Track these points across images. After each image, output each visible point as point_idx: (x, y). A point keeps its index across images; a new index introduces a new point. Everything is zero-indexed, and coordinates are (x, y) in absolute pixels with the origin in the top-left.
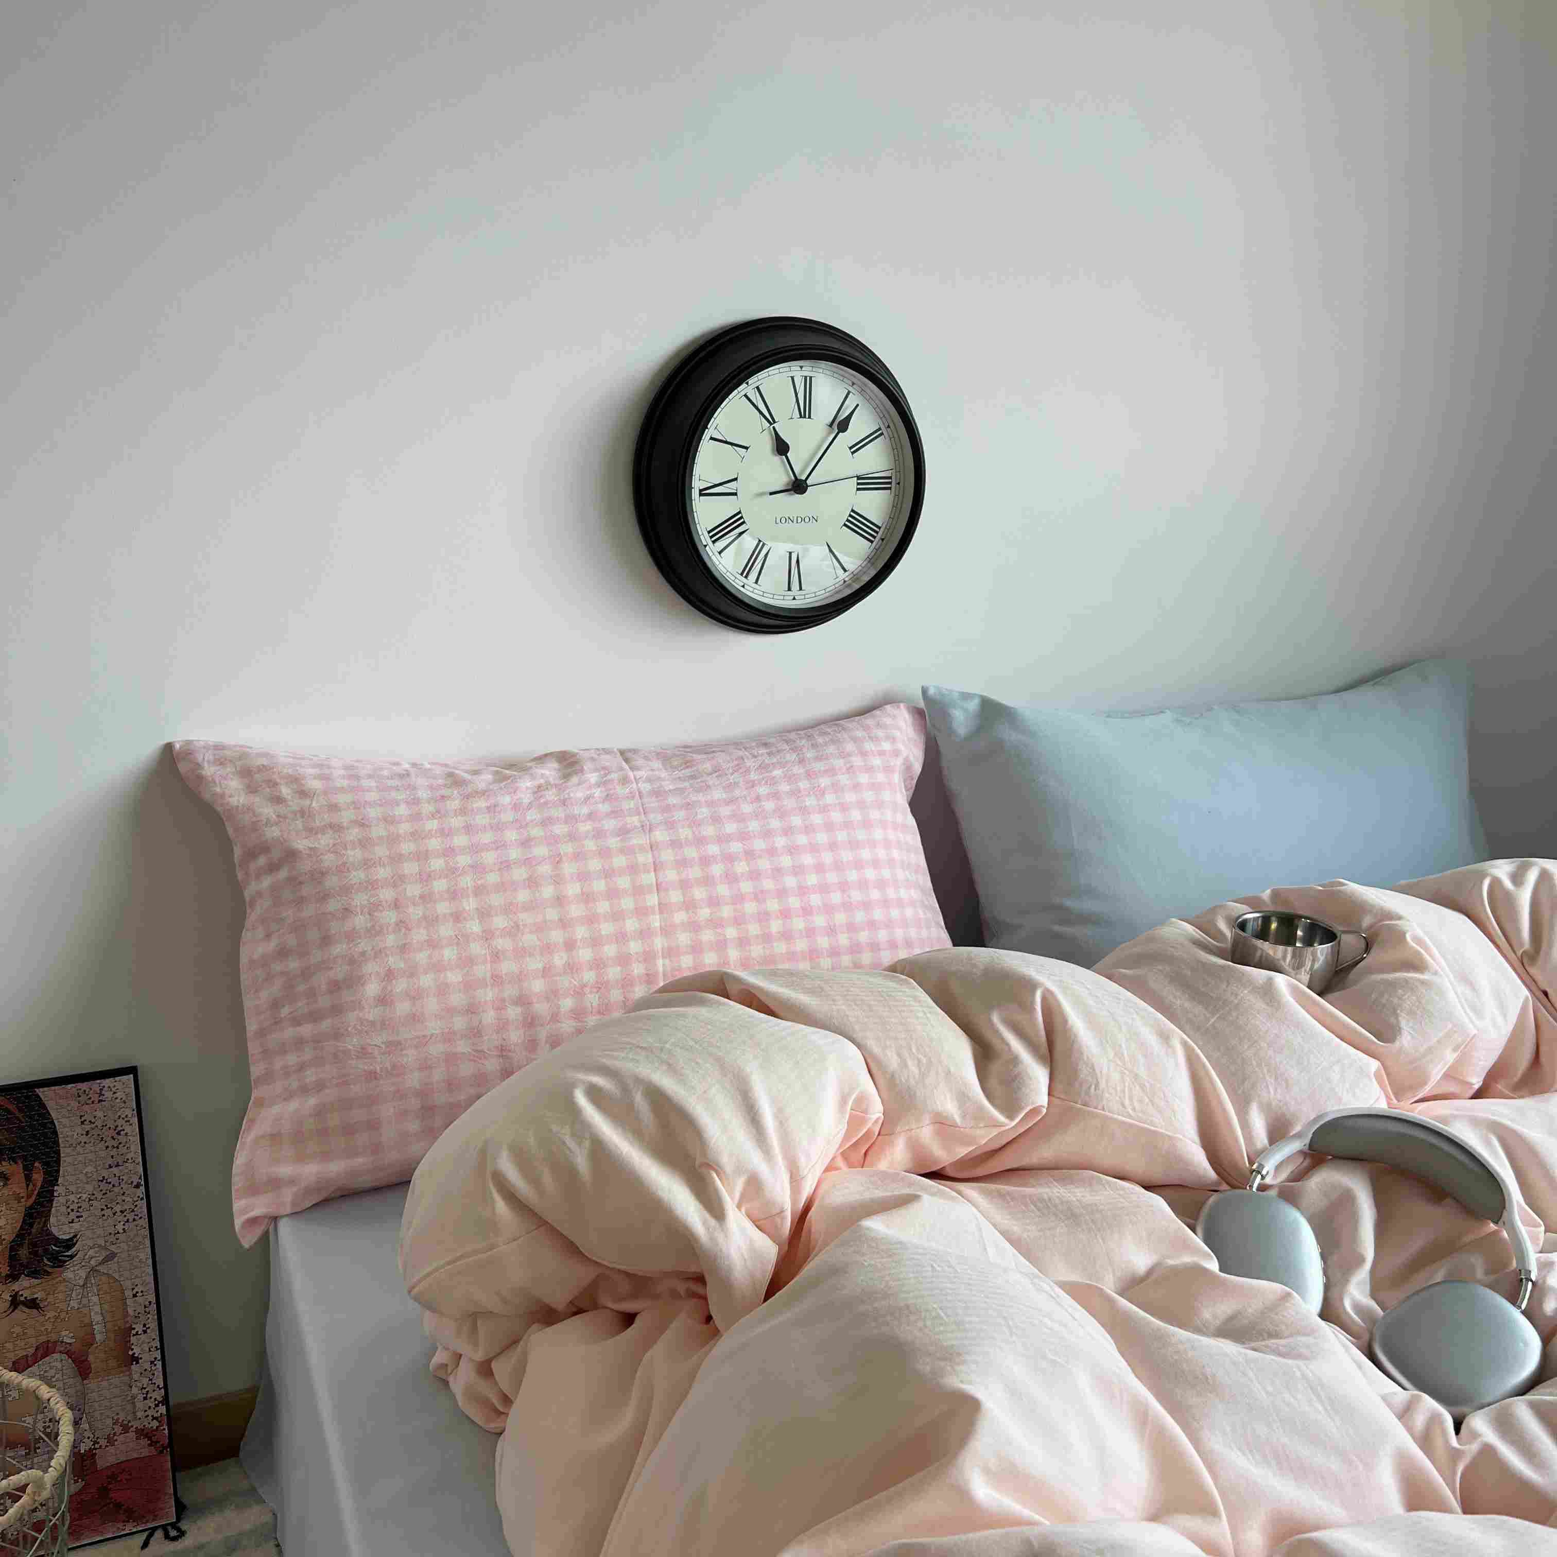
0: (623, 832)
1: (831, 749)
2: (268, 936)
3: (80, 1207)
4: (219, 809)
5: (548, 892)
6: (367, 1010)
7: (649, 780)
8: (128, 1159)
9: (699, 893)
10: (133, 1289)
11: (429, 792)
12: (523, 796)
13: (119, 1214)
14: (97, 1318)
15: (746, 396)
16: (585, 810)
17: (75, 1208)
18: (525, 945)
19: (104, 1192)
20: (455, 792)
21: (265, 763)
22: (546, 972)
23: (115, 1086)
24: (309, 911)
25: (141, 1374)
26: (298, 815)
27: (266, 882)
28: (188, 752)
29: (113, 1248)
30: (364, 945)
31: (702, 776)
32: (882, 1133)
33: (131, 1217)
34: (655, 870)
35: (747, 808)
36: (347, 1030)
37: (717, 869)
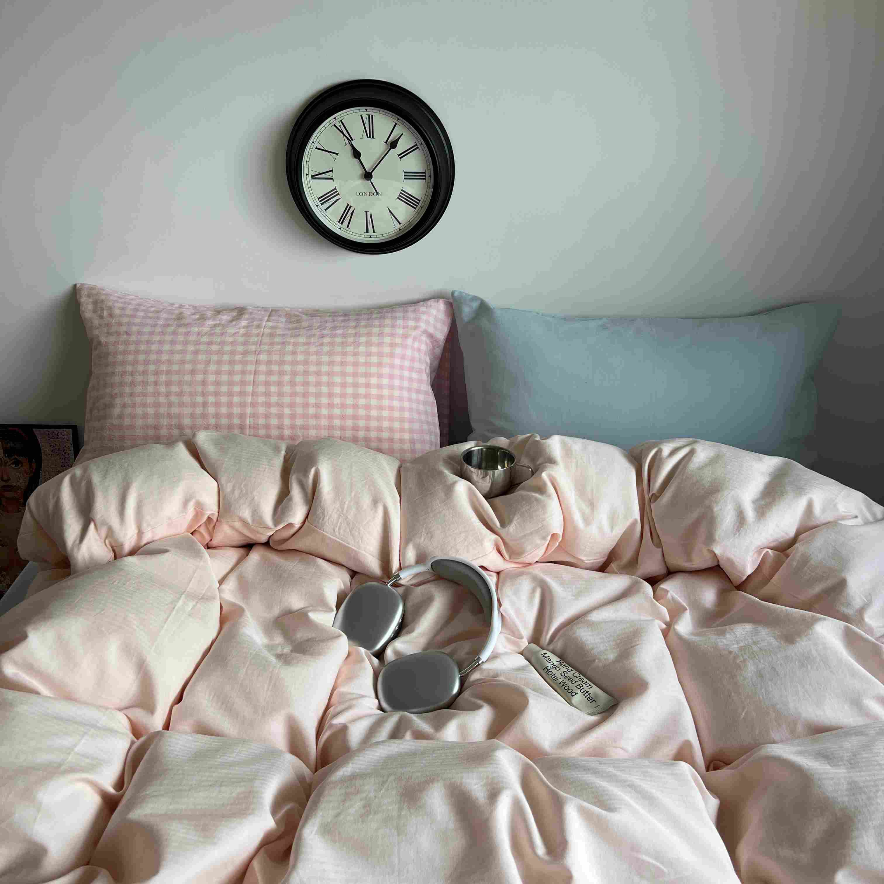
6: (114, 420)
11: (164, 322)
12: (205, 329)
15: (335, 125)
18: (184, 401)
20: (176, 323)
22: (192, 415)
23: (63, 433)
24: (102, 370)
26: (106, 326)
27: (95, 354)
28: (80, 289)
31: (300, 329)
32: (218, 520)
35: (313, 349)
36: (106, 427)
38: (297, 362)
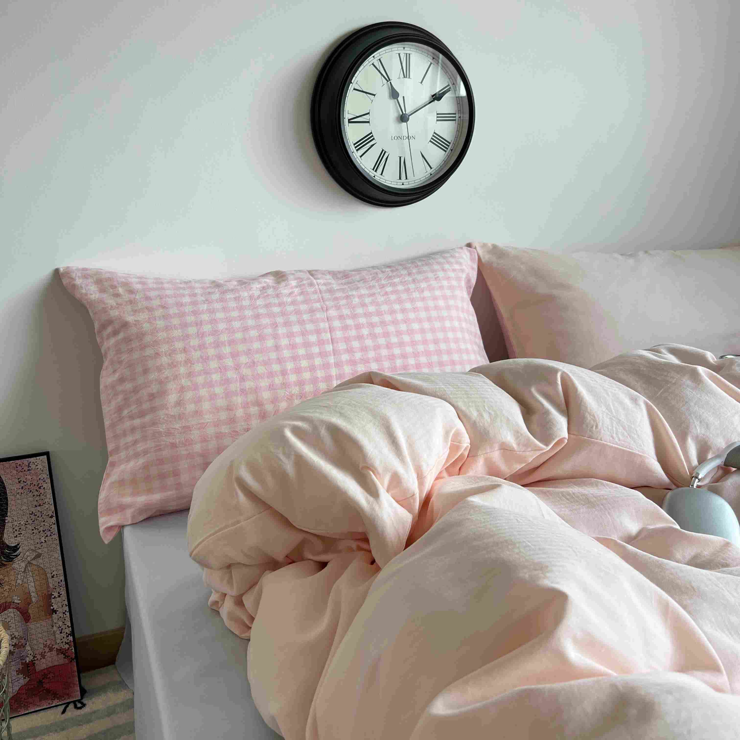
0: (312, 311)
1: (425, 268)
2: (115, 371)
3: (20, 529)
4: (85, 302)
5: (270, 343)
6: (170, 409)
7: (325, 284)
8: (45, 502)
9: (356, 344)
10: (52, 573)
11: (202, 290)
12: (254, 292)
13: (42, 532)
14: (32, 589)
15: (373, 64)
16: (289, 300)
17: (17, 528)
18: (259, 372)
19: (33, 520)
20: (217, 290)
21: (110, 277)
22: (271, 387)
23: (36, 462)
24: (136, 355)
25: (58, 619)
26: (128, 303)
27: (112, 341)
28: (68, 273)
29: (40, 551)
30: (167, 373)
31: (354, 282)
32: (469, 456)
33: (49, 533)
34: (330, 331)
35: (381, 299)
36: (159, 420)
37: (365, 332)
38: (371, 313)
